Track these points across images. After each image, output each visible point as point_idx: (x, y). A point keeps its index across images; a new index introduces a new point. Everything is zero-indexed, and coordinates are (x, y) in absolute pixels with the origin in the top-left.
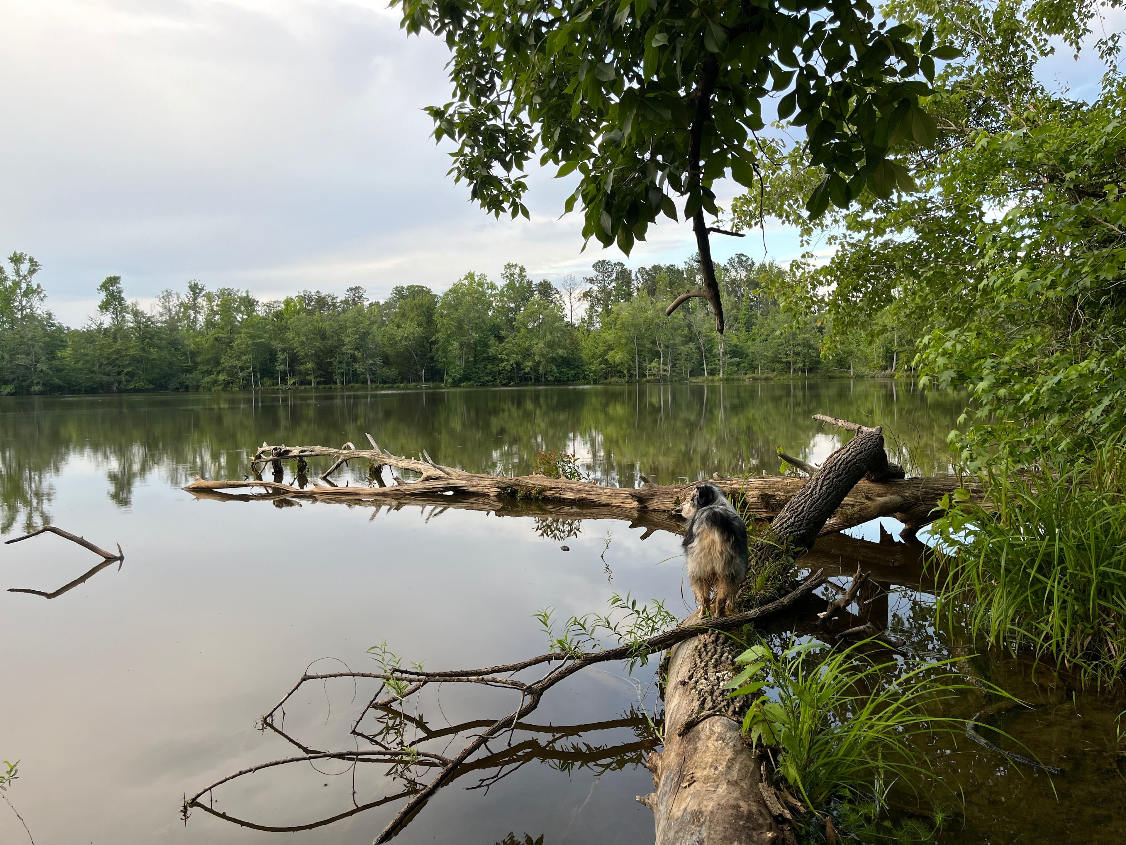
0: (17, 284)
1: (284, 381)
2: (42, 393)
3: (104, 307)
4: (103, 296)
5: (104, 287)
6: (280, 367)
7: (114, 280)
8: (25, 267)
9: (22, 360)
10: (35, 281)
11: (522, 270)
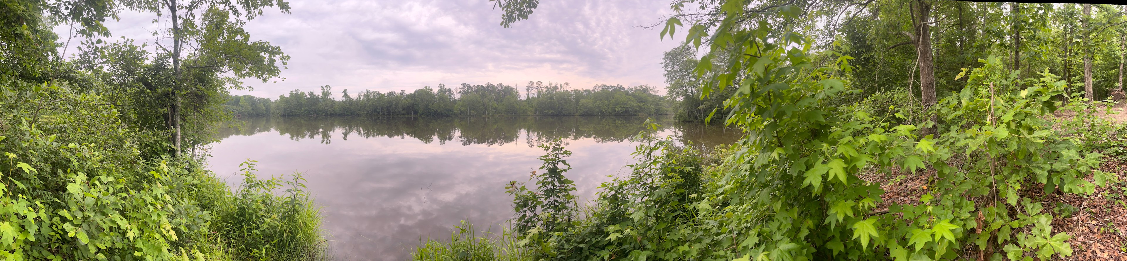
0: (327, 92)
1: (379, 114)
2: (330, 115)
3: (343, 96)
4: (343, 94)
5: (344, 92)
6: (378, 110)
7: (346, 90)
8: (328, 88)
9: (326, 108)
10: (330, 91)
11: (444, 85)
